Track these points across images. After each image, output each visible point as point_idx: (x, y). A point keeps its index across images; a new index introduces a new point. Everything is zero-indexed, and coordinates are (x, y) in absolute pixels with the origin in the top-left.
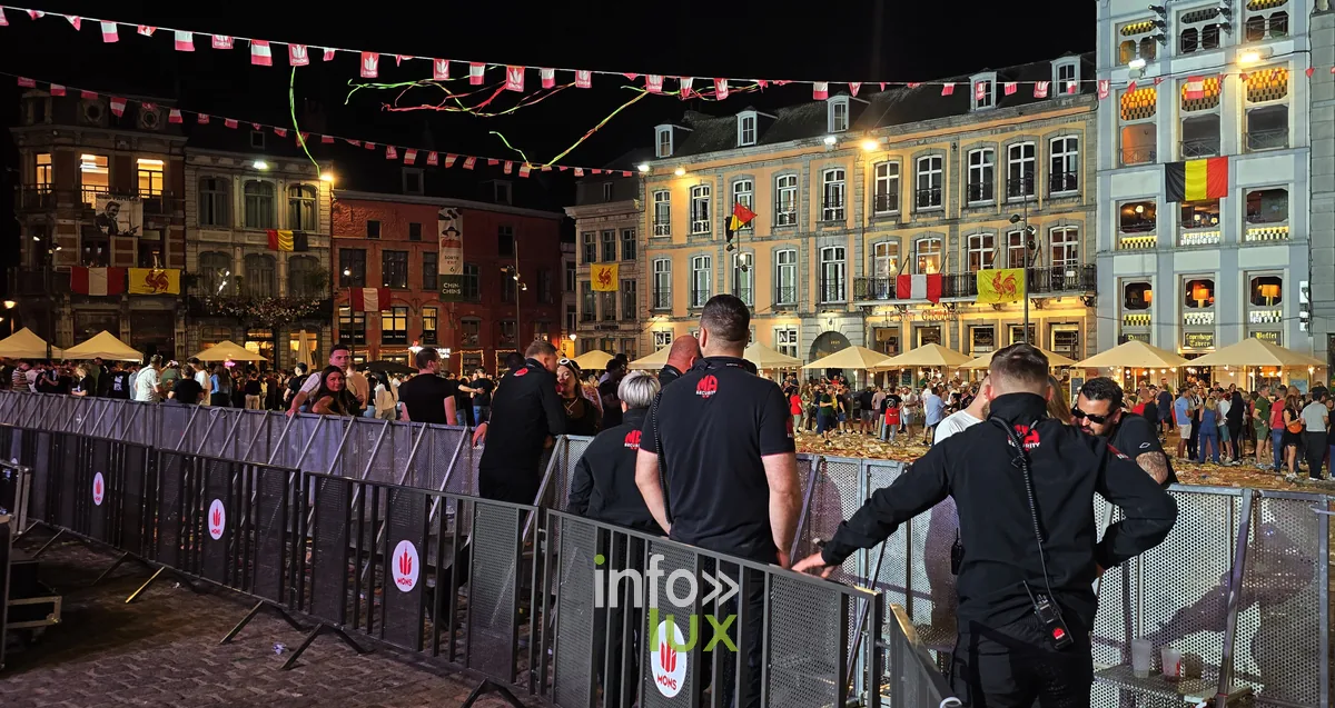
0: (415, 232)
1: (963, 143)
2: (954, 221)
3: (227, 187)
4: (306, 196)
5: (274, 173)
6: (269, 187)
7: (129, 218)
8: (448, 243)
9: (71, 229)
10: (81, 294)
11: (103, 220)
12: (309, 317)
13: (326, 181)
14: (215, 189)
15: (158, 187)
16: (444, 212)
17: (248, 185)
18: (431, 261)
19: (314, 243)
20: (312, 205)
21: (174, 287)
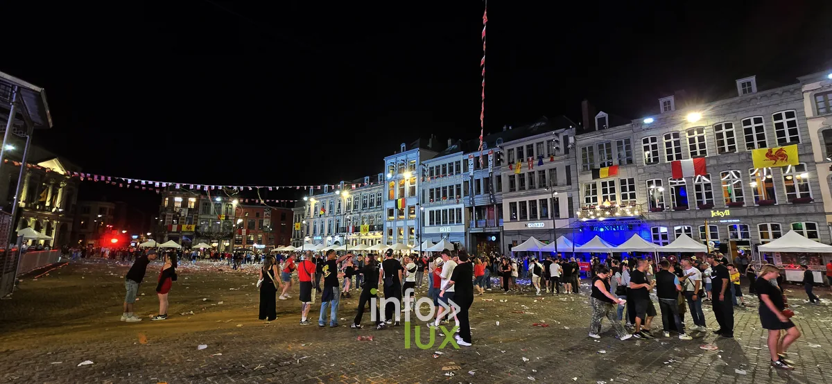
0: (258, 215)
1: (363, 193)
2: (360, 213)
3: (210, 205)
4: (230, 206)
5: (222, 201)
6: (220, 204)
7: (184, 213)
8: (266, 218)
9: (170, 216)
10: (170, 231)
11: (178, 213)
12: (226, 237)
13: (235, 203)
14: (207, 205)
15: (193, 206)
16: (266, 210)
17: (215, 204)
18: (261, 222)
19: (230, 218)
20: (231, 208)
21: (193, 229)
